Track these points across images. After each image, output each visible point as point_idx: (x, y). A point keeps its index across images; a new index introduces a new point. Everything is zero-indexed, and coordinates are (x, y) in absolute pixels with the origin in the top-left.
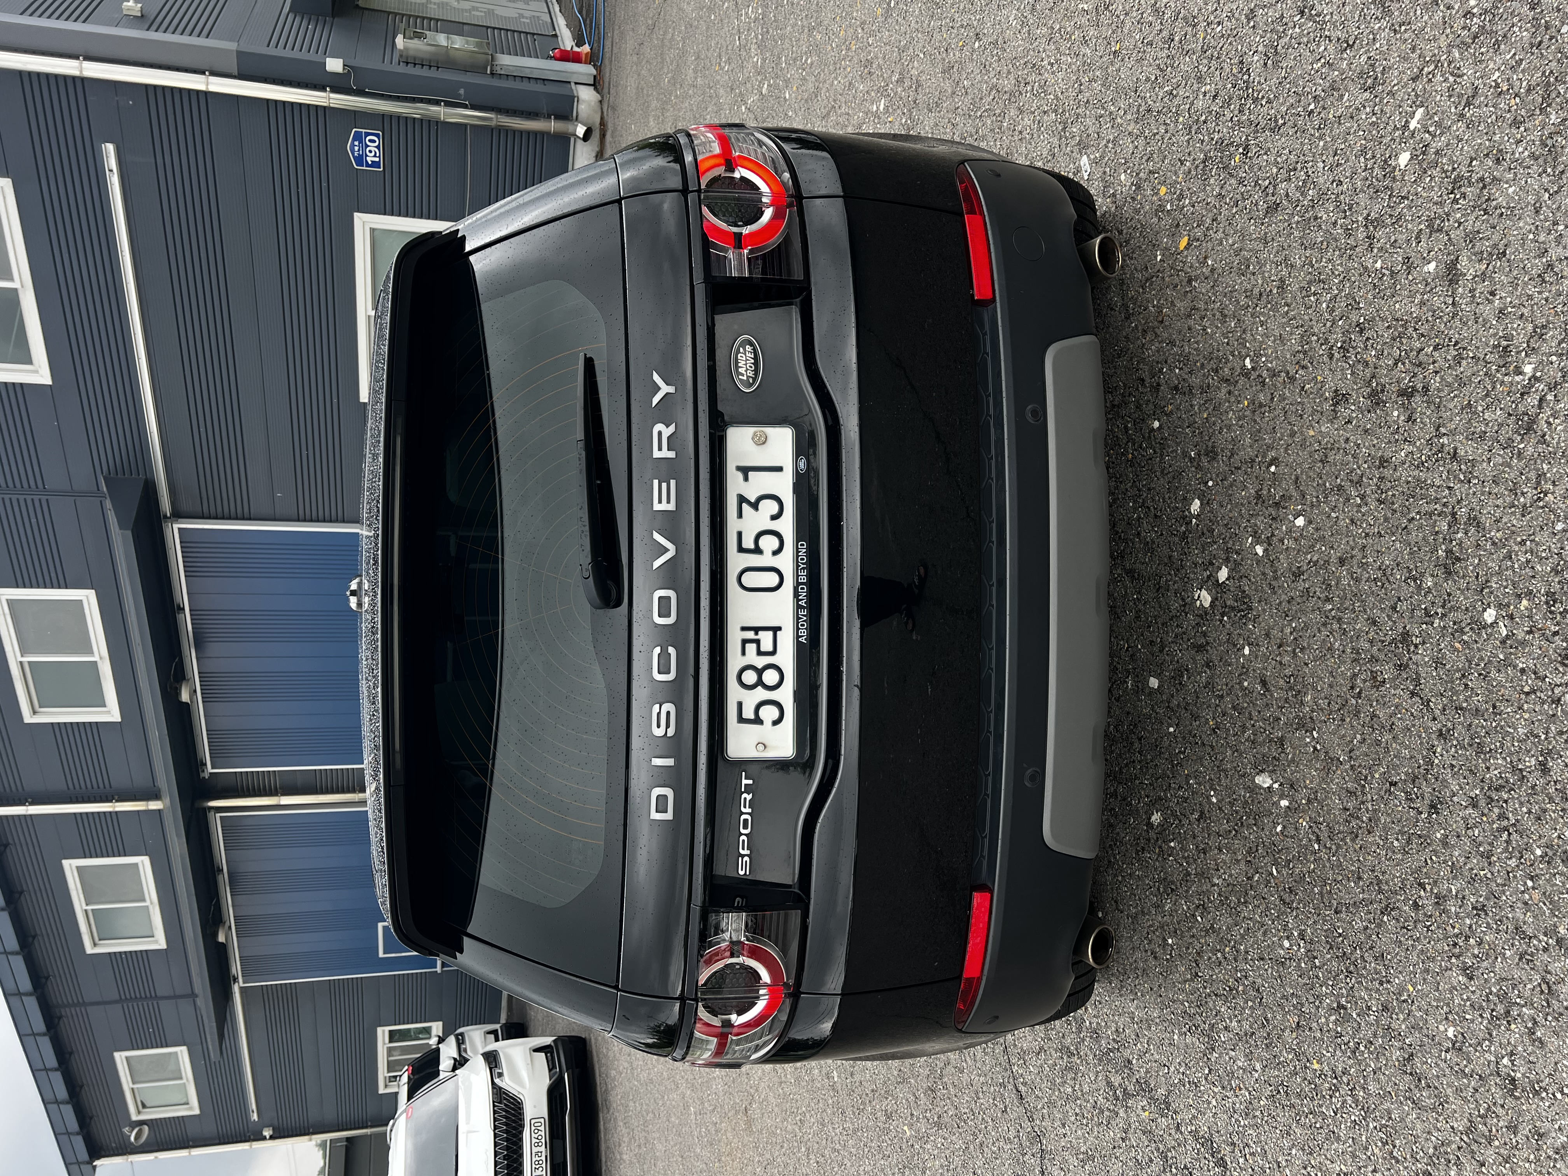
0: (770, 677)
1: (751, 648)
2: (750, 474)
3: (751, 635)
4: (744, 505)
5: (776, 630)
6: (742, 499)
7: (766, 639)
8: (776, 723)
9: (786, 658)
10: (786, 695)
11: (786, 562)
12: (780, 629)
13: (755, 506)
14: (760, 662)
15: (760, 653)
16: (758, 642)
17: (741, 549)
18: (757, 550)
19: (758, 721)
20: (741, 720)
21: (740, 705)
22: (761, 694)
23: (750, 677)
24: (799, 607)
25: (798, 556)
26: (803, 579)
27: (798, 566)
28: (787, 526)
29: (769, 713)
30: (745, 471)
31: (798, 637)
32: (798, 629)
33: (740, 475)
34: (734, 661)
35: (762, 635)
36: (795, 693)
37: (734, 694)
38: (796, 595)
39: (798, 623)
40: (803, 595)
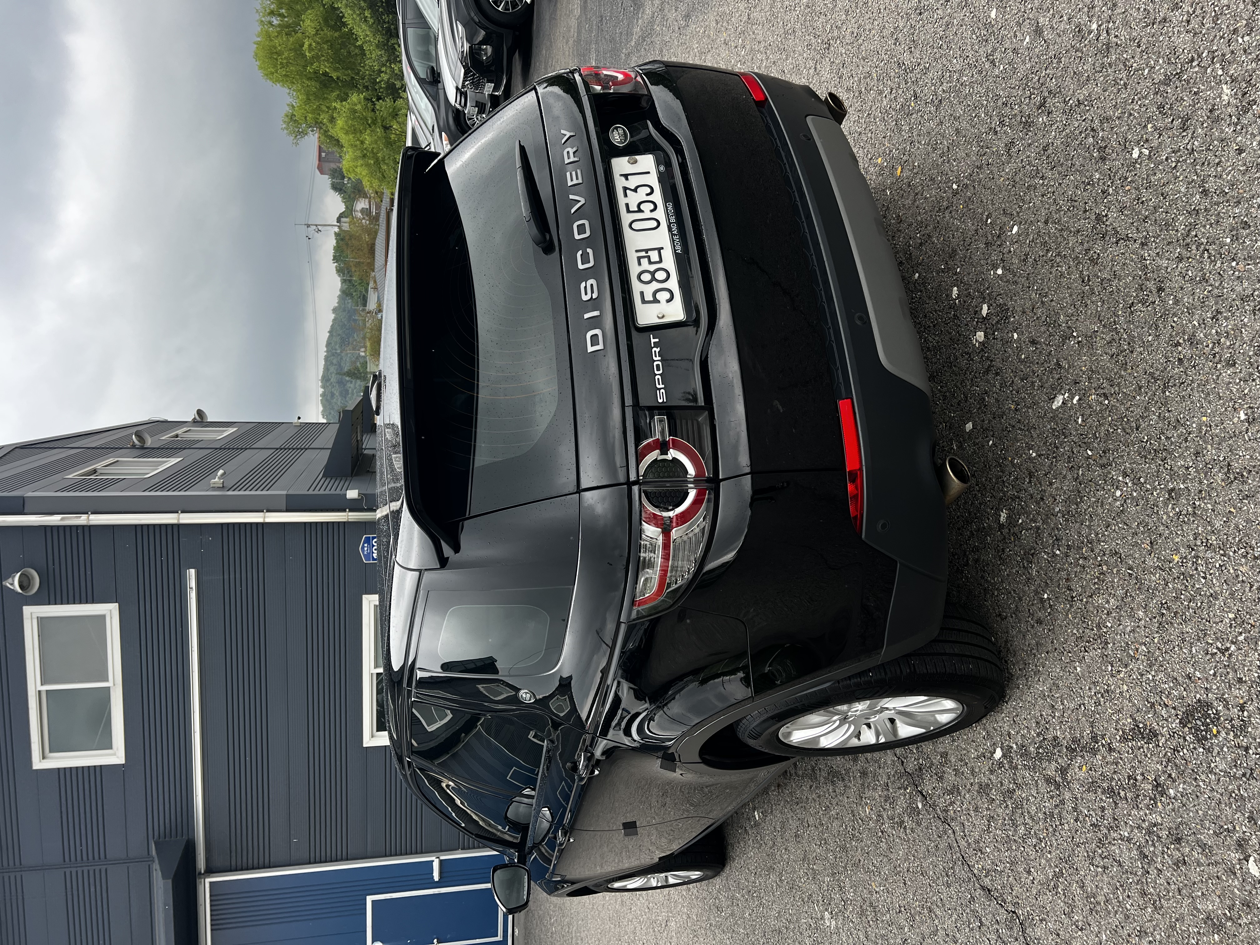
0: (660, 275)
1: (644, 261)
2: (629, 177)
3: (643, 254)
4: (628, 191)
5: (659, 250)
6: (625, 189)
7: (654, 256)
8: (668, 301)
9: (669, 262)
10: (673, 284)
11: (660, 214)
12: (662, 248)
13: (635, 190)
14: (652, 268)
15: (650, 263)
16: (649, 257)
17: (628, 211)
18: (640, 211)
19: (656, 301)
20: (644, 301)
21: (642, 294)
22: (655, 286)
23: (646, 277)
24: (673, 235)
25: (667, 210)
26: (673, 219)
27: (668, 215)
28: (657, 197)
29: (663, 296)
30: (626, 176)
31: (675, 250)
32: (674, 246)
33: (623, 178)
34: (634, 269)
35: (650, 253)
36: (679, 282)
37: (637, 287)
38: (670, 229)
39: (674, 243)
40: (674, 228)
